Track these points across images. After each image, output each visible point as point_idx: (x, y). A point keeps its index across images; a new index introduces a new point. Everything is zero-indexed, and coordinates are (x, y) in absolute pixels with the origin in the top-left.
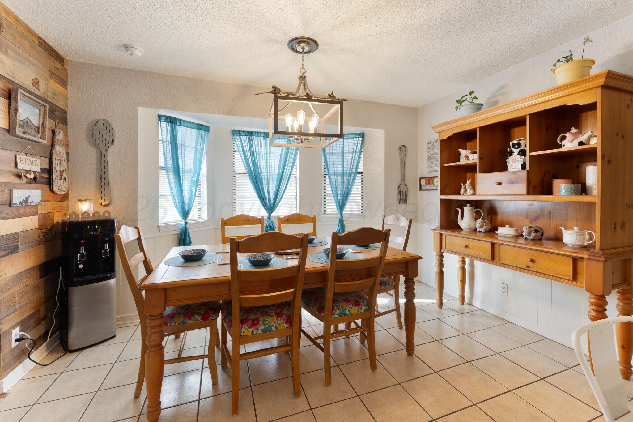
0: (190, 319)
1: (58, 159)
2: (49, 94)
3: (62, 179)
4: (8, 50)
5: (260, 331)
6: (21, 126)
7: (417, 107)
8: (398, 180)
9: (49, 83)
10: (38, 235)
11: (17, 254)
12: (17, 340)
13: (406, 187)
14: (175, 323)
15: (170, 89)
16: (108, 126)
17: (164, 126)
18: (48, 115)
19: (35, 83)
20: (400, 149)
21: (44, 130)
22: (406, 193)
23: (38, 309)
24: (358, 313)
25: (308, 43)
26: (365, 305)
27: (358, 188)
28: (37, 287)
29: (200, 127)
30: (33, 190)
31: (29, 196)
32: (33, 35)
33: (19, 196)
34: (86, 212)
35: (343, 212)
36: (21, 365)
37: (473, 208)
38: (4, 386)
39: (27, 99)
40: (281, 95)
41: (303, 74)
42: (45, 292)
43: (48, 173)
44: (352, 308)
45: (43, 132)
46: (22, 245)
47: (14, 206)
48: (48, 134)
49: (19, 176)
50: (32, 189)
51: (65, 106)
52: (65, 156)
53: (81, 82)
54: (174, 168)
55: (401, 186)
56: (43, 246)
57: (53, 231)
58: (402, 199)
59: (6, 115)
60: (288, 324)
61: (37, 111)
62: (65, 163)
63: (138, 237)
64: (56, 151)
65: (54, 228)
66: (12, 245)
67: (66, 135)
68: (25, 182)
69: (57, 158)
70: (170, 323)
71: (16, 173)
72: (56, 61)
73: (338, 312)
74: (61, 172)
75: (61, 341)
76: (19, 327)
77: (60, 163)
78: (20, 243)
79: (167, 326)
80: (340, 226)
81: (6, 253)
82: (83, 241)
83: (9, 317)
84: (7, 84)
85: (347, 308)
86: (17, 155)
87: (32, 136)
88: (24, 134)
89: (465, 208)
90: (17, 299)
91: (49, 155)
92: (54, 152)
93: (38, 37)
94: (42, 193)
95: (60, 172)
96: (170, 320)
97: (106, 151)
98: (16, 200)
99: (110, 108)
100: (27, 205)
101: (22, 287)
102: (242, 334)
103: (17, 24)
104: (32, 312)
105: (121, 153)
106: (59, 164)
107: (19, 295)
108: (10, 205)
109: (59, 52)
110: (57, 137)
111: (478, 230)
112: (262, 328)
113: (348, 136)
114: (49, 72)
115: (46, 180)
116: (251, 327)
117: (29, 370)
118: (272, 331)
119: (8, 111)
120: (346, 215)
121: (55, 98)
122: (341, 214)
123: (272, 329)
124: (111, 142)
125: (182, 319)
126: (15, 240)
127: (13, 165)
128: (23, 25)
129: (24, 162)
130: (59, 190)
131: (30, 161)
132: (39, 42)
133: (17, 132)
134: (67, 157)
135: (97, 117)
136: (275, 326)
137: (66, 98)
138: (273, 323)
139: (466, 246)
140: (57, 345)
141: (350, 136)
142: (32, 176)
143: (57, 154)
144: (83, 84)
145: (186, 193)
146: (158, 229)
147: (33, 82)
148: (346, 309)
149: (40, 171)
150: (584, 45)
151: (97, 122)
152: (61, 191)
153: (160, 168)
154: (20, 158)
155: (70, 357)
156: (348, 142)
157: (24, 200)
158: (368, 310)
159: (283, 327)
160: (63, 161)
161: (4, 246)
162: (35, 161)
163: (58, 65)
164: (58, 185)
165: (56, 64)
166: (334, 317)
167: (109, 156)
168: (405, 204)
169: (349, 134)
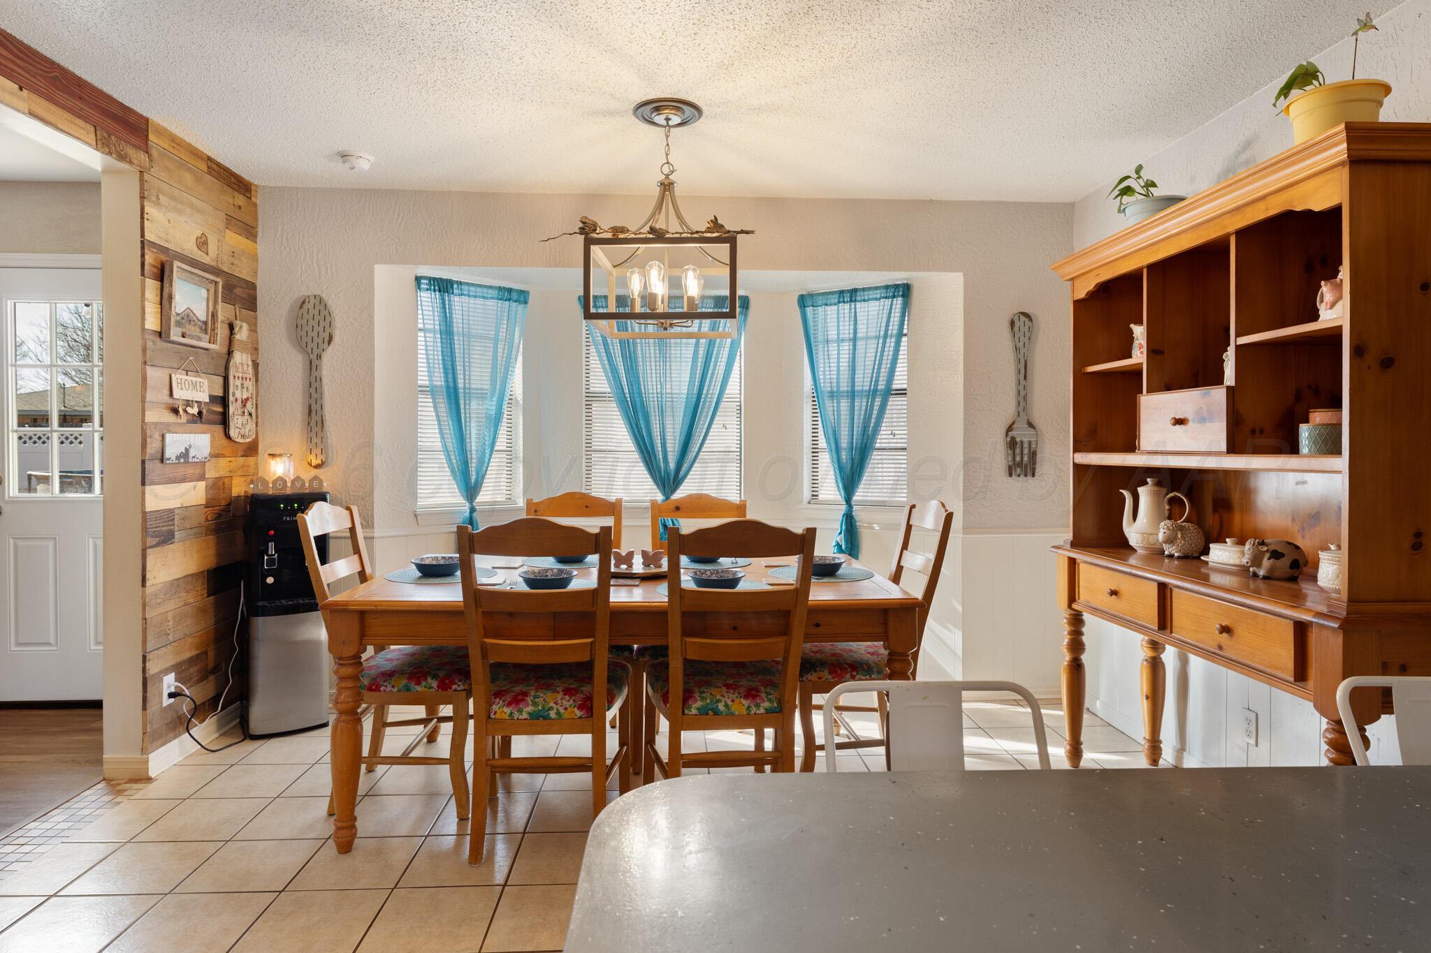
0: (418, 683)
1: (239, 377)
2: (225, 258)
3: (246, 414)
4: (161, 196)
5: (525, 716)
6: (178, 324)
7: (1067, 201)
8: (1006, 409)
9: (224, 237)
10: (204, 517)
11: (171, 545)
12: (171, 695)
13: (1032, 431)
14: (393, 687)
15: (434, 220)
16: (322, 308)
17: (428, 299)
18: (222, 296)
19: (201, 244)
20: (1012, 323)
21: (214, 326)
22: (1033, 446)
23: (204, 649)
24: (748, 714)
25: (678, 109)
26: (770, 700)
27: (896, 432)
28: (202, 610)
29: (507, 294)
30: (197, 435)
31: (190, 446)
32: (198, 157)
33: (175, 444)
34: (280, 479)
35: (854, 495)
36: (176, 741)
37: (1164, 490)
38: (151, 765)
39: (188, 275)
40: (600, 236)
41: (667, 176)
42: (216, 623)
43: (221, 404)
44: (736, 700)
45: (213, 330)
46: (179, 532)
47: (168, 462)
48: (222, 331)
49: (175, 411)
50: (196, 433)
51: (252, 274)
52: (250, 370)
53: (278, 225)
54: (448, 387)
55: (1015, 426)
56: (214, 537)
57: (230, 511)
58: (1020, 464)
59: (158, 308)
60: (584, 711)
61: (204, 292)
62: (251, 383)
63: (350, 526)
64: (235, 363)
65: (232, 506)
66: (164, 529)
67: (253, 330)
68: (185, 421)
69: (237, 375)
70: (385, 686)
71: (172, 406)
72: (236, 194)
73: (699, 704)
74: (244, 402)
75: (241, 720)
76: (174, 674)
77: (242, 384)
78: (176, 529)
79: (380, 691)
80: (843, 533)
81: (155, 543)
82: (272, 532)
83: (160, 652)
84: (158, 255)
85: (723, 700)
86: (173, 375)
87: (195, 339)
88: (183, 337)
89: (1141, 490)
90: (171, 623)
91: (224, 370)
92: (231, 364)
93: (206, 159)
94: (211, 442)
95: (242, 402)
96: (385, 682)
97: (319, 357)
98: (171, 452)
99: (327, 270)
100: (187, 462)
101: (179, 605)
102: (493, 716)
103: (174, 147)
104: (194, 653)
105: (344, 362)
106: (240, 386)
107: (174, 618)
108: (162, 460)
109: (243, 175)
110: (237, 337)
111: (1166, 553)
112: (530, 709)
113: (866, 293)
114: (225, 216)
115: (219, 418)
116: (509, 704)
117: (188, 755)
118: (550, 719)
119: (159, 300)
120: (863, 504)
121: (236, 262)
122: (848, 500)
123: (549, 714)
124: (327, 339)
125: (404, 682)
126: (169, 521)
127: (167, 392)
128: (181, 146)
129: (183, 386)
130: (240, 436)
131: (192, 383)
132: (209, 167)
133: (172, 335)
134: (255, 371)
135: (304, 292)
136: (555, 711)
137: (254, 258)
138: (552, 704)
139: (1114, 593)
140: (236, 725)
141: (872, 294)
142: (194, 411)
143: (237, 368)
144: (282, 229)
145: (473, 444)
146: (415, 518)
147: (198, 242)
148: (718, 701)
149: (208, 401)
150: (1357, 40)
151: (304, 302)
152: (243, 436)
153: (420, 389)
154: (177, 379)
155: (249, 746)
156: (866, 309)
157: (182, 452)
158: (777, 710)
159: (572, 716)
160: (248, 380)
161: (153, 530)
162: (200, 382)
163: (240, 200)
164: (240, 426)
165: (236, 199)
166: (690, 713)
167: (324, 367)
168: (1029, 478)
169: (869, 289)
